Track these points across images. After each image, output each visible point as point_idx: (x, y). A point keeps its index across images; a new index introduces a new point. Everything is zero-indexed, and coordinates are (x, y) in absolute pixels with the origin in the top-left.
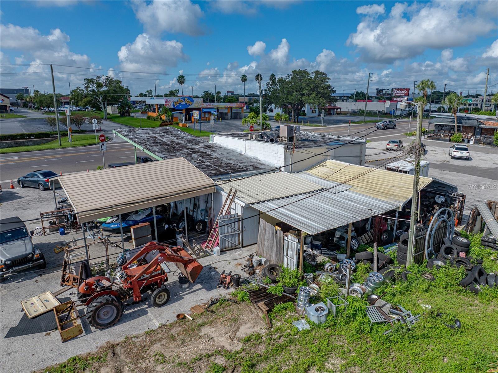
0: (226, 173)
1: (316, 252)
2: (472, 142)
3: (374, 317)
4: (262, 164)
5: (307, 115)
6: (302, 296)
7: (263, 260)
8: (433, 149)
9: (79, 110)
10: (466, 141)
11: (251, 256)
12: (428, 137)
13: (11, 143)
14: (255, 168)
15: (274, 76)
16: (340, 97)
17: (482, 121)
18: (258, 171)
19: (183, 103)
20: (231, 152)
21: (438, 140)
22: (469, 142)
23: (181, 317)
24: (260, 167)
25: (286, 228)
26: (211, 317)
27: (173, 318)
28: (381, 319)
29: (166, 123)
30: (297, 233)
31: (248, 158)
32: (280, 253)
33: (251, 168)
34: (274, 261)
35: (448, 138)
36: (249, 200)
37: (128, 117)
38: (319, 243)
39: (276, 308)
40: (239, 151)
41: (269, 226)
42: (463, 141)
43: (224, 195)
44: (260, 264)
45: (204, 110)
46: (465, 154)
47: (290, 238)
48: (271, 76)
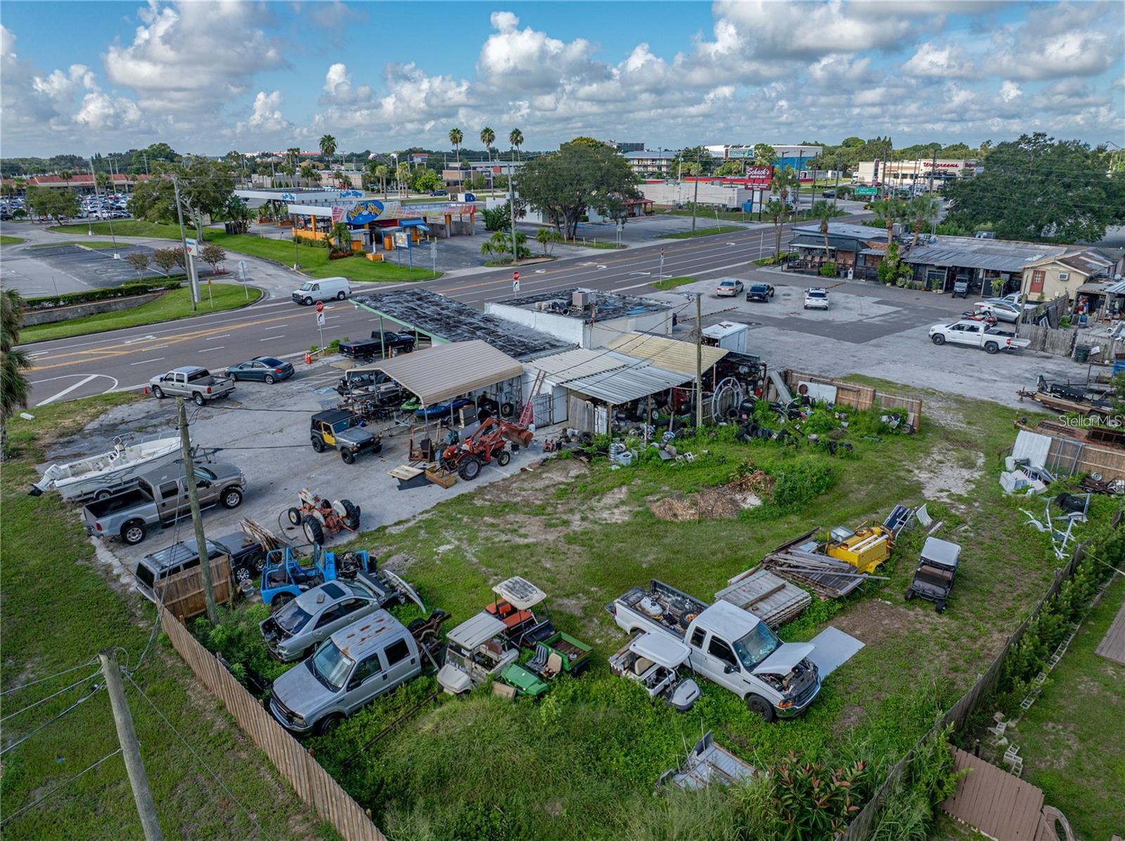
0: (525, 354)
1: (622, 424)
2: (850, 276)
3: (664, 456)
4: (558, 341)
5: (590, 221)
6: (612, 450)
7: (576, 431)
8: (787, 292)
9: (116, 217)
10: (842, 273)
11: (565, 430)
12: (789, 267)
13: (89, 307)
14: (553, 346)
15: (520, 133)
16: (653, 160)
17: (866, 242)
18: (557, 350)
19: (365, 213)
20: (517, 325)
21: (802, 272)
22: (846, 275)
23: (523, 470)
24: (557, 344)
25: (596, 402)
26: (546, 469)
27: (518, 471)
28: (668, 457)
29: (341, 253)
30: (604, 404)
31: (540, 333)
32: (592, 423)
33: (547, 346)
34: (586, 429)
35: (816, 270)
36: (559, 380)
37: (244, 236)
38: (623, 416)
39: (594, 459)
40: (526, 324)
41: (580, 401)
42: (838, 274)
43: (532, 376)
44: (574, 435)
45: (404, 223)
46: (820, 302)
47: (600, 409)
48: (513, 134)
